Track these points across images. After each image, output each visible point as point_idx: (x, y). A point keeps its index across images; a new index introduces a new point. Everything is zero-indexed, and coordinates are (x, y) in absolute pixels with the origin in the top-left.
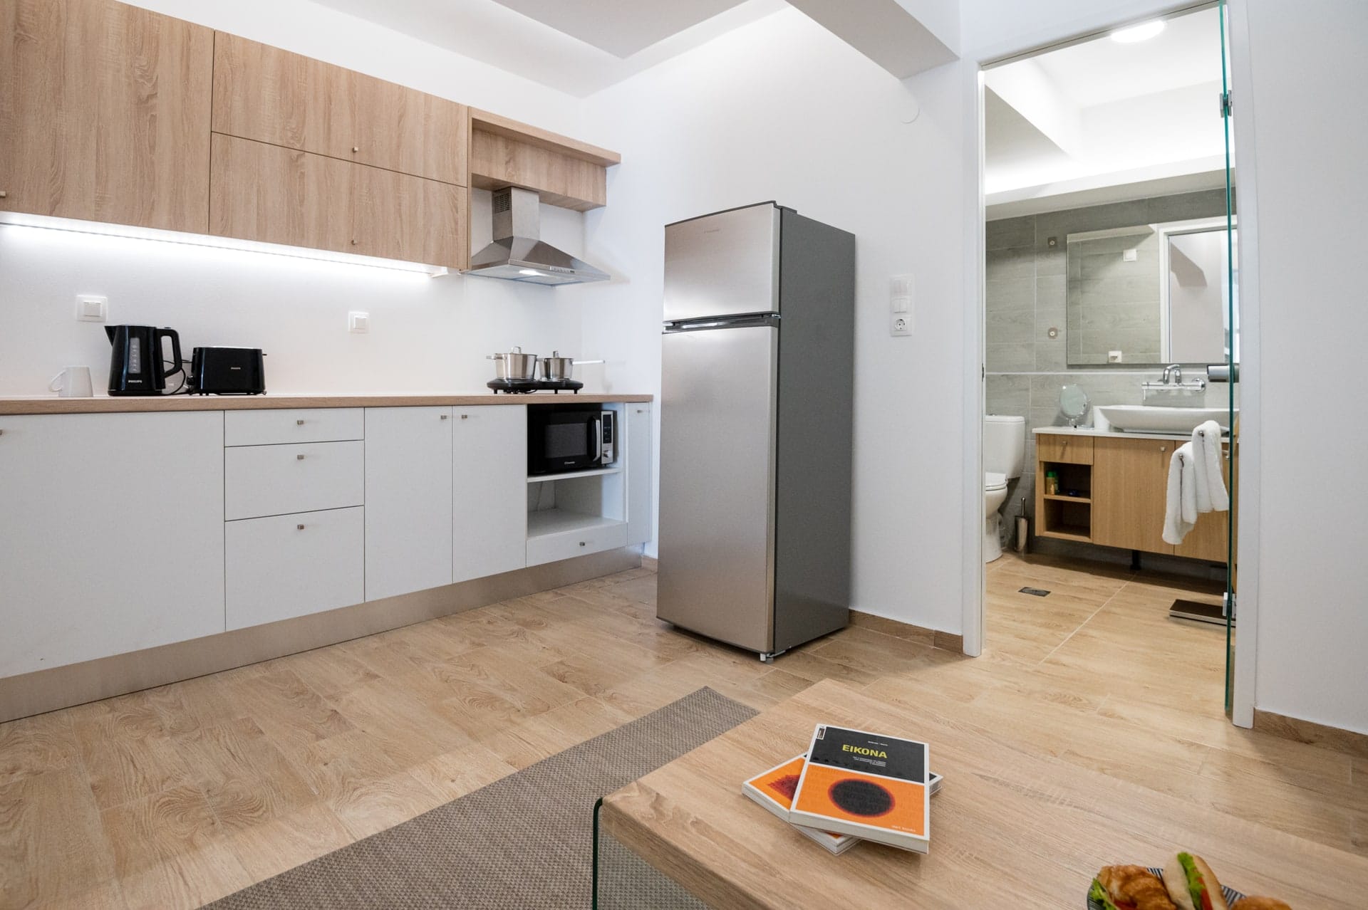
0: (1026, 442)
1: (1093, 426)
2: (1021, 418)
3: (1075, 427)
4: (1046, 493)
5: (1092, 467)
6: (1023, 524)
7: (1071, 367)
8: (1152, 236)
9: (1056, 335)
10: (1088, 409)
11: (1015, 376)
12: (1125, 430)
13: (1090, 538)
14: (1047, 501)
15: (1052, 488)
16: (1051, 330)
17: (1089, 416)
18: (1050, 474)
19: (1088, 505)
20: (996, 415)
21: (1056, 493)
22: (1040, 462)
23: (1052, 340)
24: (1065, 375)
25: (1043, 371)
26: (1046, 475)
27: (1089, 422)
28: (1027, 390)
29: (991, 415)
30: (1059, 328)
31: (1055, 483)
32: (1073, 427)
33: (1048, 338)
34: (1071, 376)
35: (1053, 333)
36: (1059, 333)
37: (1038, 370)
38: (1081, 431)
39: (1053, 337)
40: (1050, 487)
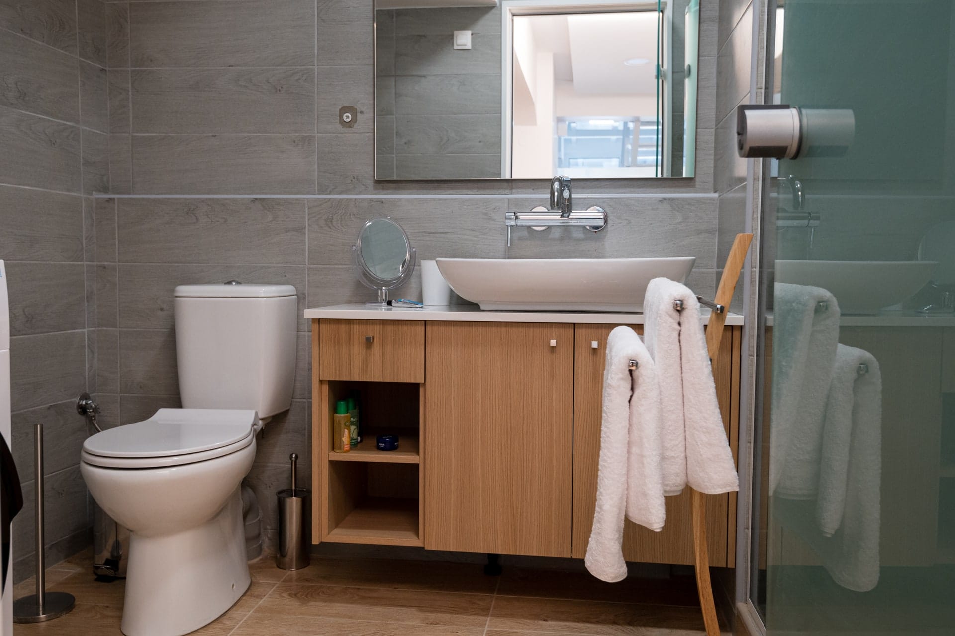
0: (298, 337)
1: (420, 300)
2: (289, 289)
3: (390, 303)
4: (333, 448)
5: (421, 390)
6: (294, 504)
7: (382, 183)
8: (494, 11)
9: (354, 120)
10: (411, 268)
11: (278, 202)
12: (482, 307)
13: (417, 534)
14: (334, 464)
15: (347, 436)
16: (345, 109)
17: (413, 281)
18: (342, 405)
19: (414, 468)
20: (238, 283)
21: (354, 446)
22: (321, 382)
23: (346, 130)
24: (371, 200)
25: (330, 193)
26: (334, 409)
27: (413, 296)
28: (300, 230)
29: (229, 283)
30: (359, 107)
31: (352, 423)
32: (385, 304)
33: (339, 127)
34: (382, 201)
35: (347, 117)
36: (359, 116)
37: (321, 192)
38: (399, 312)
39: (349, 125)
40: (341, 436)
